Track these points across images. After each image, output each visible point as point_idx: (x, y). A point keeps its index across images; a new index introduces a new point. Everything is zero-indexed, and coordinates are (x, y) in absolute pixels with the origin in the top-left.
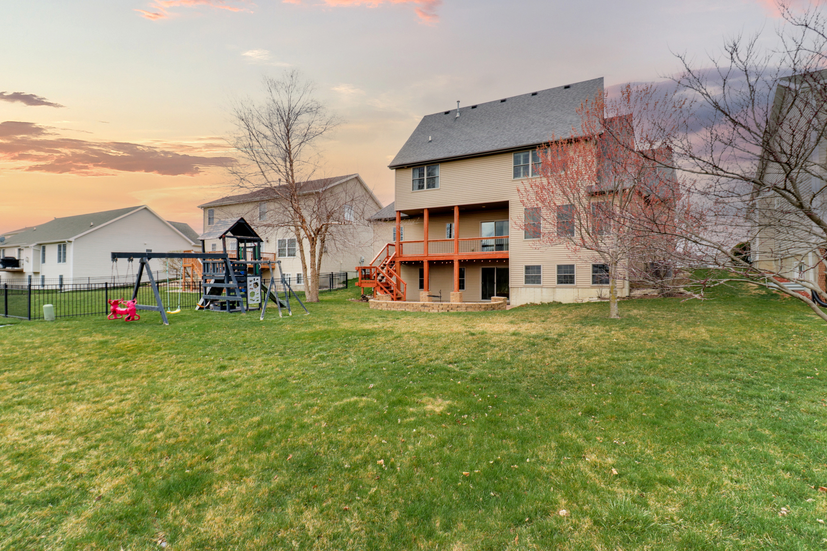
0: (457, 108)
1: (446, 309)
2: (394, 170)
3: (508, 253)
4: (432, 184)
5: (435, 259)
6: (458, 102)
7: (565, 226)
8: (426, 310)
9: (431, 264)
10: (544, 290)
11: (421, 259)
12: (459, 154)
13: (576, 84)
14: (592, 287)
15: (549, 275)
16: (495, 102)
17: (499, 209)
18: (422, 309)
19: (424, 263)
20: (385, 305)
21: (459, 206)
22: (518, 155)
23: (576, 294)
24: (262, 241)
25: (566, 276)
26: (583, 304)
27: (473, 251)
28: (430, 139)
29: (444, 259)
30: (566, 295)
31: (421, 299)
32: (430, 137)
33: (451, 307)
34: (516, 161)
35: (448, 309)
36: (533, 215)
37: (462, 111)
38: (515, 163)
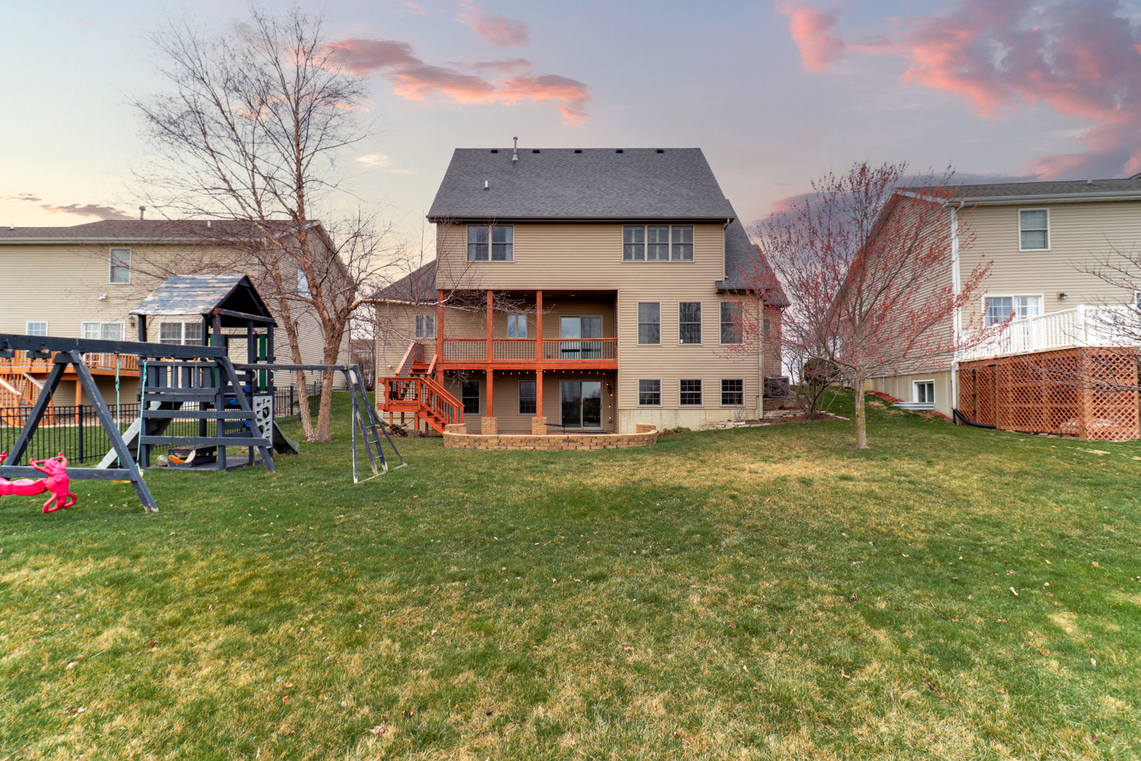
0: (513, 147)
1: (601, 445)
2: (435, 225)
3: (616, 363)
4: (501, 252)
5: (505, 367)
6: (516, 139)
7: (690, 329)
8: (571, 447)
9: (498, 374)
10: (664, 412)
11: (482, 367)
12: (546, 214)
13: (670, 150)
14: (722, 409)
15: (670, 393)
16: (566, 150)
17: (605, 301)
18: (564, 445)
19: (488, 374)
20: (496, 441)
21: (544, 292)
22: (629, 228)
23: (703, 418)
24: (276, 325)
25: (691, 393)
26: (726, 430)
27: (549, 357)
28: (486, 186)
29: (521, 367)
30: (692, 419)
31: (483, 430)
32: (486, 182)
33: (609, 440)
34: (627, 238)
35: (605, 444)
36: (650, 313)
37: (521, 152)
38: (625, 239)
